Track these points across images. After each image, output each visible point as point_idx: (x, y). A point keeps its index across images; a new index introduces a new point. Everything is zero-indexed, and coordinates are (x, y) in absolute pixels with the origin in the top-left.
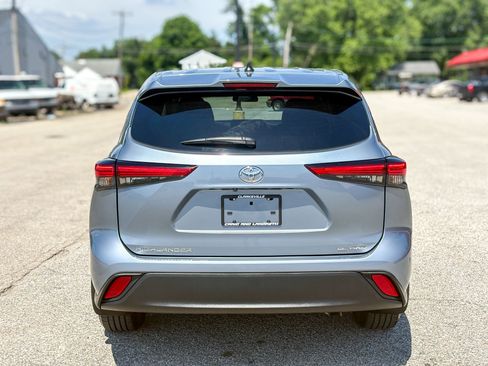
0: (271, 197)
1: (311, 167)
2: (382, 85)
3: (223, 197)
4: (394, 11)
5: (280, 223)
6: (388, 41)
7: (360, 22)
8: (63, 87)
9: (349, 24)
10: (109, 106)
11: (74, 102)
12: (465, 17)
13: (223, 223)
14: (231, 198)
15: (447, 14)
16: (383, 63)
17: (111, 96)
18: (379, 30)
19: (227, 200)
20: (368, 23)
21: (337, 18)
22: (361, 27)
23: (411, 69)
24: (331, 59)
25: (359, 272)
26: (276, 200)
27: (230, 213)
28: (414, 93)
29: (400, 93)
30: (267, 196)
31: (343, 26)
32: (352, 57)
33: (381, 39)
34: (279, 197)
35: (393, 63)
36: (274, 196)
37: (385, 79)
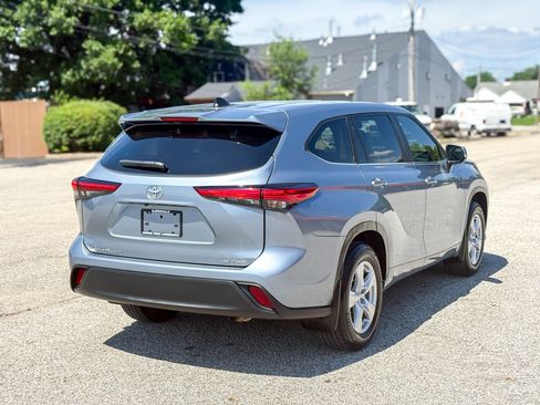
0: (175, 213)
1: (197, 189)
3: (143, 210)
5: (181, 235)
8: (453, 112)
10: (501, 134)
11: (457, 129)
13: (142, 230)
17: (503, 122)
19: (144, 213)
25: (236, 282)
26: (178, 215)
27: (147, 224)
30: (171, 212)
34: (181, 213)
36: (177, 211)
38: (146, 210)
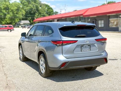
2: (16, 26)
3: (81, 46)
4: (18, 8)
5: (90, 50)
6: (17, 15)
7: (10, 10)
9: (7, 11)
12: (34, 10)
13: (81, 51)
14: (83, 46)
15: (30, 9)
16: (17, 21)
18: (15, 12)
19: (82, 47)
20: (12, 11)
21: (4, 9)
22: (10, 12)
23: (23, 22)
24: (3, 19)
27: (82, 49)
28: (27, 28)
29: (23, 28)
30: (88, 45)
31: (6, 11)
32: (9, 19)
33: (16, 15)
34: (90, 45)
35: (19, 21)
37: (17, 24)
38: (82, 46)
